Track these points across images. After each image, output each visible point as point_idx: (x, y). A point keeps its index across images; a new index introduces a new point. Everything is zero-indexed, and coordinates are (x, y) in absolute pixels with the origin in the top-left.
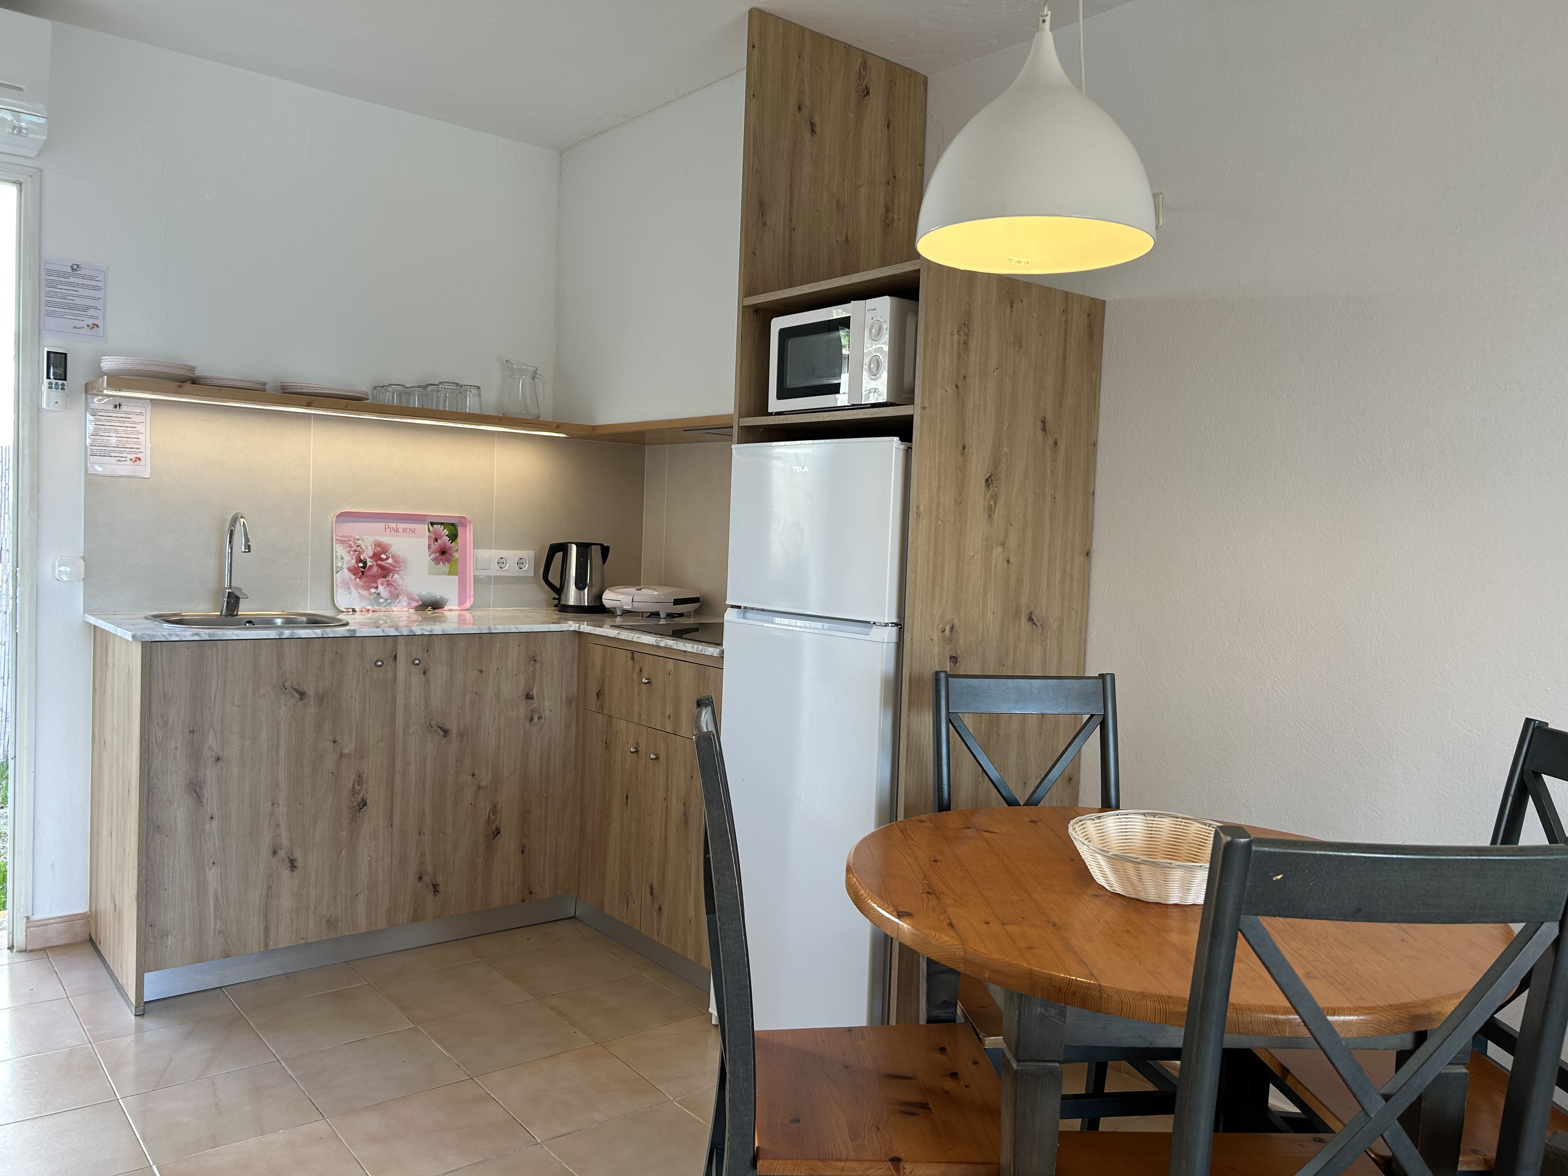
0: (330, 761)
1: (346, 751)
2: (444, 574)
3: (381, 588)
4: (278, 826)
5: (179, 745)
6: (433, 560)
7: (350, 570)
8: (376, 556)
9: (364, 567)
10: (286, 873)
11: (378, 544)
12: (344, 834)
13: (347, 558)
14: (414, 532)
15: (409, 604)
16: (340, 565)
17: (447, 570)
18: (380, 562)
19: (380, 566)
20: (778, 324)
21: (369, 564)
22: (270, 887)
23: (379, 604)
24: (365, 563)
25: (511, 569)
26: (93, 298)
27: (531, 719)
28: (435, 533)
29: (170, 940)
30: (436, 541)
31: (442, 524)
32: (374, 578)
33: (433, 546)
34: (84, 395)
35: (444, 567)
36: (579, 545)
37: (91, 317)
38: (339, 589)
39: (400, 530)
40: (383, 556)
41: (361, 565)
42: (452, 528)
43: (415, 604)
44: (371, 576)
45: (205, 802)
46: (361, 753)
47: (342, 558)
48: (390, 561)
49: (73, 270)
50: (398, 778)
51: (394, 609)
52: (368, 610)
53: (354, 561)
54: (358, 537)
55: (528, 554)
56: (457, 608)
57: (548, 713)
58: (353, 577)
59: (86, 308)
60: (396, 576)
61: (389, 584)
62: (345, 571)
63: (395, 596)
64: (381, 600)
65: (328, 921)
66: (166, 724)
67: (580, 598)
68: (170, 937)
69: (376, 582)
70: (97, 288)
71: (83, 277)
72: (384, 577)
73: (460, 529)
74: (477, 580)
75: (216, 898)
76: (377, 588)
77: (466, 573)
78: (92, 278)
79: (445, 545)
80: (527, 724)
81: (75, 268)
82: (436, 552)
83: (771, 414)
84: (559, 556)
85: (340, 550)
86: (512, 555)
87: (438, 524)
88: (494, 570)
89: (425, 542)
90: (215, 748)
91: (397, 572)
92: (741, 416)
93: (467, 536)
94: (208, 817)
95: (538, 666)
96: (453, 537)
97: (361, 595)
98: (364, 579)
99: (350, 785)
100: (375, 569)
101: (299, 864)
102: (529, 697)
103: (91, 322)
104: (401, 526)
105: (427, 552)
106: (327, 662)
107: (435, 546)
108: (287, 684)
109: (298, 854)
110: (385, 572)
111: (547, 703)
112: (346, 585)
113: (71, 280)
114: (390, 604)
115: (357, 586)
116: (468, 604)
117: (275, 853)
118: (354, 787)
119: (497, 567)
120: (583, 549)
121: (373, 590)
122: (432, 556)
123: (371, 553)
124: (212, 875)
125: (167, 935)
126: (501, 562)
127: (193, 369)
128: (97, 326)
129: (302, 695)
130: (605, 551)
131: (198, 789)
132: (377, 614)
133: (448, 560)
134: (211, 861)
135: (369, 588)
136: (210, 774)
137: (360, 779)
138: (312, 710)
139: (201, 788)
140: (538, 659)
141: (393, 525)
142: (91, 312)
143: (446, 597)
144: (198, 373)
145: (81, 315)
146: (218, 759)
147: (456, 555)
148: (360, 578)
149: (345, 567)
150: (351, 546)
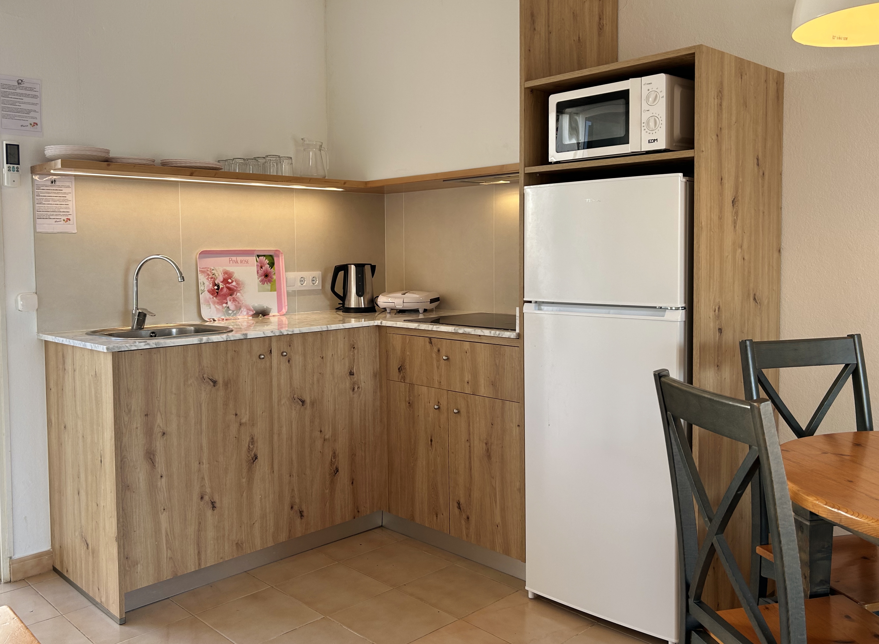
0: (234, 428)
1: (243, 421)
2: (268, 291)
3: (229, 303)
4: (203, 478)
5: (139, 425)
6: (261, 281)
7: (209, 291)
8: (225, 281)
9: (218, 289)
10: (209, 512)
11: (226, 273)
12: (244, 480)
13: (207, 283)
14: (247, 262)
15: (247, 313)
16: (202, 288)
17: (269, 288)
18: (228, 285)
19: (228, 288)
20: (554, 99)
21: (221, 287)
22: (200, 523)
23: (229, 314)
24: (218, 286)
25: (307, 285)
26: (33, 104)
27: (354, 389)
28: (261, 262)
29: (139, 567)
30: (262, 268)
31: (264, 256)
32: (225, 296)
33: (260, 271)
34: (30, 175)
35: (267, 286)
36: (357, 265)
37: (32, 118)
38: (203, 305)
39: (239, 262)
40: (230, 281)
41: (216, 287)
42: (271, 258)
43: (251, 313)
44: (222, 295)
45: (157, 466)
46: (252, 422)
47: (204, 284)
48: (234, 284)
49: (18, 84)
50: (276, 437)
51: (239, 317)
52: (223, 319)
53: (211, 285)
54: (213, 268)
55: (318, 274)
56: (277, 314)
57: (363, 384)
58: (212, 296)
59: (29, 112)
60: (238, 294)
61: (234, 300)
62: (206, 292)
63: (238, 308)
64: (230, 312)
65: (237, 544)
66: (130, 411)
67: (359, 302)
68: (139, 565)
69: (226, 299)
70: (35, 97)
71: (26, 89)
72: (231, 295)
73: (275, 259)
74: (288, 294)
75: (167, 534)
76: (227, 303)
77: (281, 289)
78: (31, 89)
79: (267, 270)
80: (351, 392)
81: (20, 82)
82: (262, 276)
83: (551, 163)
84: (341, 274)
85: (202, 278)
86: (309, 275)
87: (262, 256)
88: (298, 286)
89: (255, 269)
90: (161, 425)
91: (239, 291)
92: (525, 166)
93: (281, 263)
94: (159, 477)
95: (356, 352)
96: (272, 264)
97: (217, 309)
98: (218, 298)
99: (247, 445)
100: (225, 290)
101: (217, 505)
102: (351, 374)
103: (32, 121)
104: (239, 259)
105: (257, 277)
106: (229, 358)
107: (261, 272)
108: (205, 376)
109: (216, 499)
110: (231, 291)
111: (362, 377)
112: (207, 302)
113: (18, 91)
114: (235, 314)
115: (214, 303)
116: (284, 311)
117: (202, 498)
118: (249, 446)
119: (299, 284)
120: (360, 267)
121: (224, 305)
122: (260, 279)
123: (222, 280)
124: (164, 518)
125: (137, 564)
126: (302, 280)
127: (108, 152)
128: (37, 124)
129: (215, 382)
130: (373, 268)
131: (152, 457)
132: (228, 322)
133: (270, 281)
134: (162, 508)
135: (222, 303)
136: (159, 444)
137: (252, 441)
138: (221, 393)
139: (154, 455)
140: (356, 346)
141: (234, 258)
142: (32, 114)
143: (270, 307)
144: (112, 155)
145: (26, 117)
146: (164, 434)
147: (274, 277)
148: (216, 297)
149: (206, 289)
150: (208, 275)
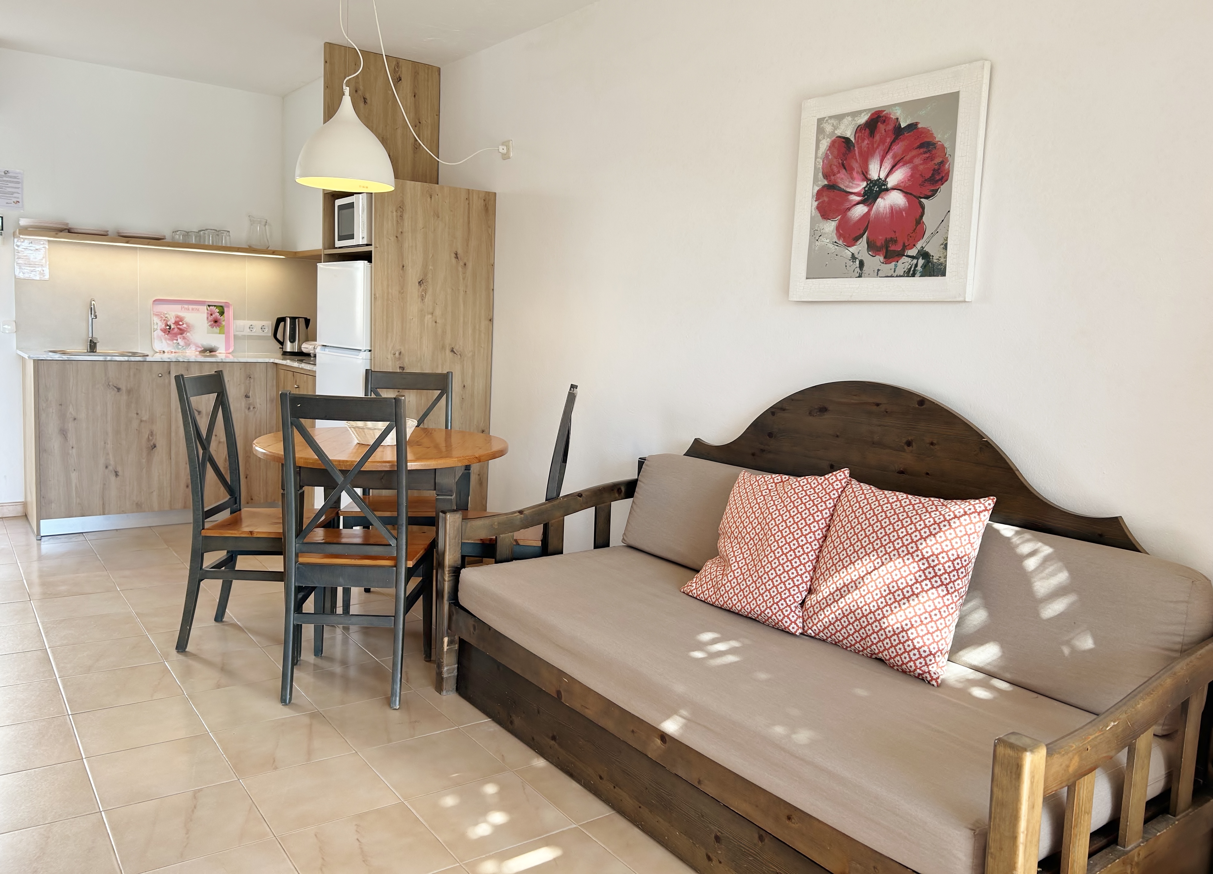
0: (135, 424)
1: (144, 419)
2: (216, 333)
3: (180, 341)
4: (108, 454)
5: (54, 411)
6: (210, 326)
7: (161, 330)
8: (176, 323)
9: (170, 329)
10: (113, 478)
11: (177, 317)
12: (144, 460)
13: (160, 323)
14: (198, 310)
15: (196, 349)
16: (155, 327)
17: (218, 331)
18: (179, 326)
19: (179, 328)
21: (172, 327)
22: (104, 484)
23: (178, 349)
24: (170, 327)
25: (257, 331)
26: (16, 188)
27: (249, 408)
28: (211, 311)
29: (53, 505)
30: (212, 315)
31: (215, 306)
32: (176, 335)
33: (210, 318)
34: (13, 238)
35: (216, 330)
36: (290, 318)
37: (15, 197)
38: (156, 341)
39: (190, 309)
40: (181, 323)
41: (168, 327)
42: (221, 308)
43: (200, 349)
44: (174, 334)
45: (69, 440)
46: (152, 420)
47: (157, 324)
48: (185, 326)
49: (5, 173)
50: (173, 434)
51: (187, 352)
52: (172, 352)
53: (164, 325)
54: (166, 312)
55: (270, 323)
56: (224, 352)
57: (258, 405)
58: (164, 334)
59: (13, 193)
60: (188, 334)
61: (184, 338)
62: (159, 330)
63: (188, 345)
64: (180, 347)
65: (137, 504)
66: (47, 400)
67: (293, 347)
68: (53, 504)
69: (176, 337)
70: (18, 183)
71: (11, 177)
72: (181, 334)
73: (225, 309)
74: (235, 337)
75: (76, 487)
76: (177, 340)
77: (229, 333)
78: (15, 177)
79: (216, 317)
80: (247, 411)
82: (211, 321)
83: (337, 248)
84: (282, 324)
85: (156, 320)
86: (258, 324)
87: (213, 306)
88: (247, 332)
89: (205, 316)
90: (73, 413)
91: (189, 332)
92: (325, 249)
93: (229, 313)
94: (71, 447)
95: (252, 380)
96: (222, 313)
97: (168, 344)
98: (170, 335)
99: (147, 436)
100: (176, 330)
101: (120, 473)
102: (247, 397)
103: (15, 200)
104: (191, 307)
105: (206, 321)
106: (132, 374)
107: (211, 318)
108: (110, 384)
109: (119, 469)
110: (182, 332)
111: (258, 400)
112: (160, 338)
113: (5, 179)
114: (185, 349)
115: (166, 339)
116: (231, 350)
117: (107, 467)
118: (149, 438)
119: (248, 330)
120: (293, 319)
121: (175, 341)
122: (209, 324)
123: (174, 322)
124: (74, 476)
125: (52, 503)
126: (251, 327)
127: (67, 224)
128: (19, 202)
129: (119, 389)
130: (307, 322)
131: (65, 433)
132: (177, 354)
133: (219, 326)
134: (73, 469)
135: (173, 340)
136: (71, 426)
137: (152, 434)
138: (124, 397)
139: (66, 433)
140: (252, 377)
141: (186, 306)
142: (15, 195)
143: (218, 346)
144: (70, 226)
145: (10, 197)
146: (75, 419)
147: (224, 323)
148: (167, 334)
149: (159, 328)
150: (162, 318)
